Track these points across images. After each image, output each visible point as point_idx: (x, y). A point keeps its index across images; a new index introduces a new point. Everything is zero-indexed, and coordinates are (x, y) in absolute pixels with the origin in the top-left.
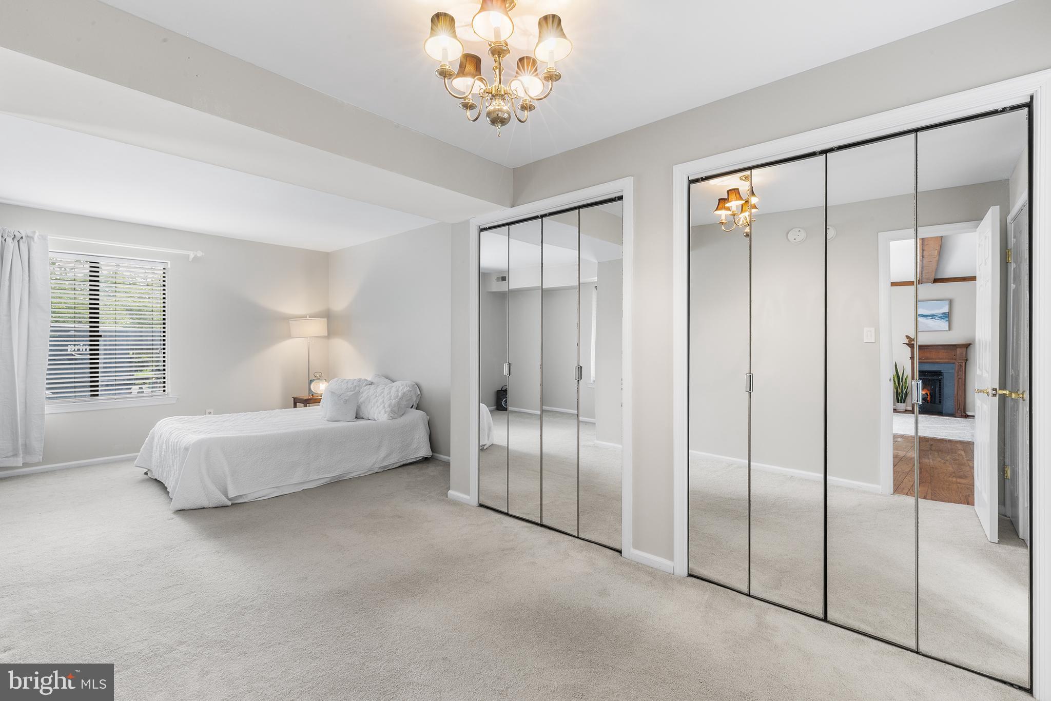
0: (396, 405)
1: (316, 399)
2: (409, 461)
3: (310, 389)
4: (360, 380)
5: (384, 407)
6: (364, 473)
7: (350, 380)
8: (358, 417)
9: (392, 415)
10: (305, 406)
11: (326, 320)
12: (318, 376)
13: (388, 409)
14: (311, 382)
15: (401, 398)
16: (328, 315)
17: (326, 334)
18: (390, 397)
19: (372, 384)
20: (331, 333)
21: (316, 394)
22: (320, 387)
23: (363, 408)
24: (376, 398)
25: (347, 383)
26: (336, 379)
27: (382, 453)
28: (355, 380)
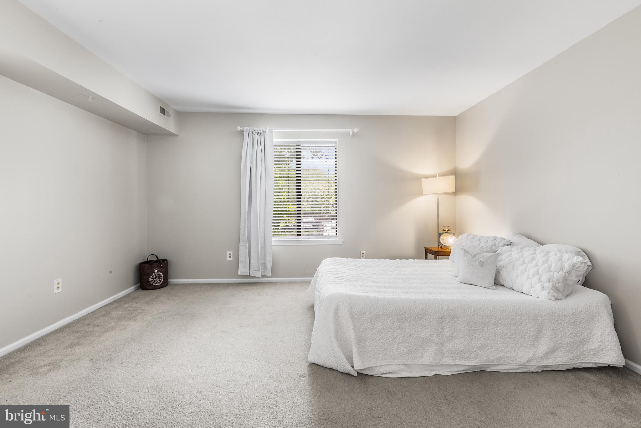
0: (561, 280)
1: (445, 252)
2: (584, 366)
3: (439, 242)
4: (495, 239)
5: (540, 280)
6: (514, 369)
7: (482, 237)
8: (497, 283)
9: (556, 295)
10: (435, 258)
11: (453, 177)
12: (447, 230)
13: (549, 285)
14: (440, 234)
15: (569, 272)
16: (455, 173)
17: (454, 191)
18: (550, 267)
19: (511, 244)
20: (459, 190)
21: (445, 246)
22: (449, 240)
23: (503, 274)
24: (525, 265)
25: (479, 240)
26: (465, 235)
27: (543, 347)
28: (489, 237)
